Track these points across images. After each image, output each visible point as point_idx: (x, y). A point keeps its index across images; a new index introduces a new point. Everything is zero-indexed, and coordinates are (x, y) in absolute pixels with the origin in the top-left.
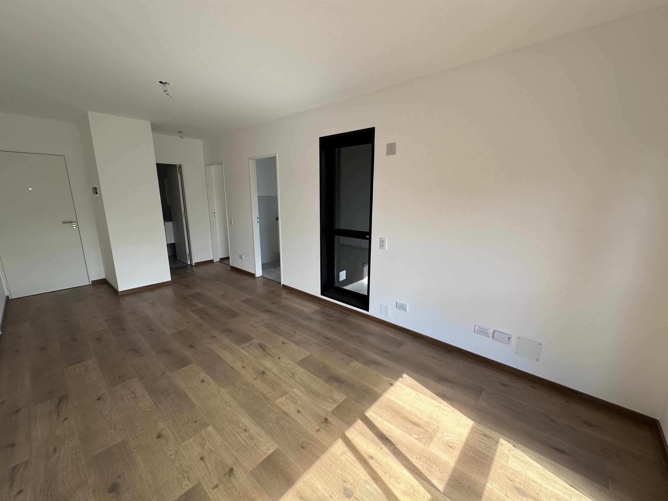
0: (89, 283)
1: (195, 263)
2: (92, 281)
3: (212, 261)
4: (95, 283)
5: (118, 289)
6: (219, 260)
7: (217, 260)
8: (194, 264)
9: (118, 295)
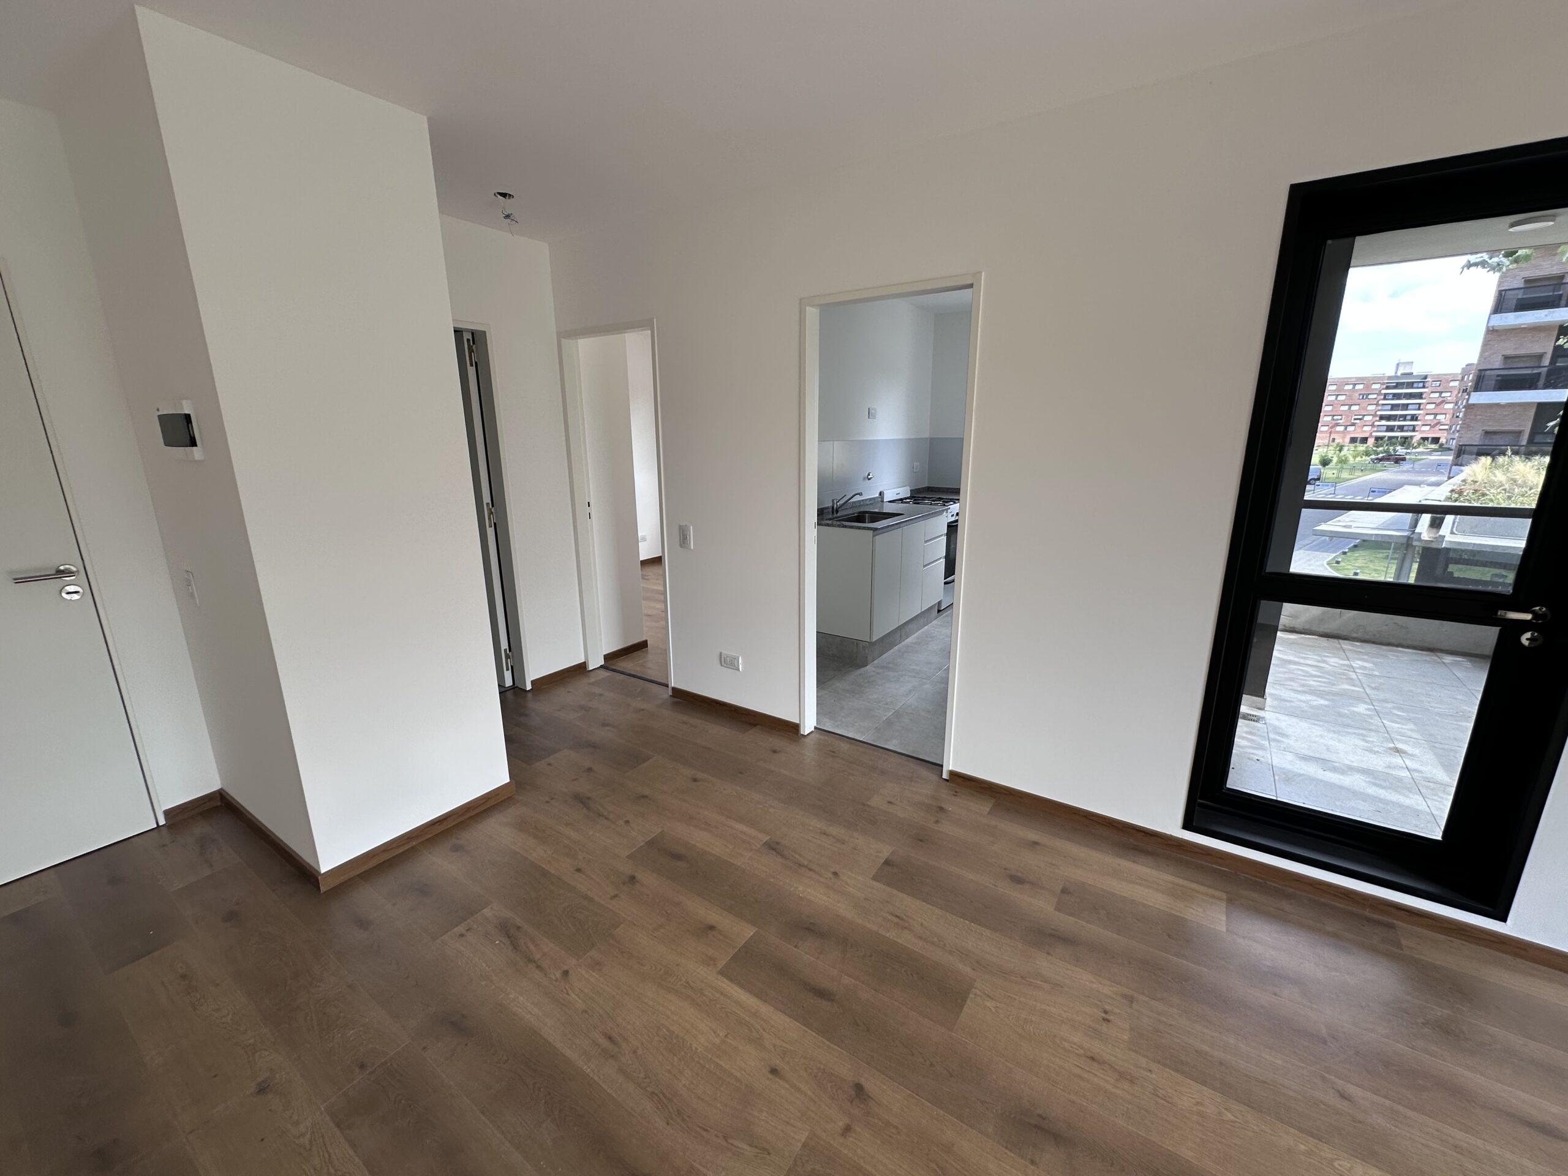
0: (154, 822)
1: (533, 682)
2: (167, 813)
3: (580, 669)
4: (179, 817)
5: (319, 865)
6: (603, 663)
7: (596, 661)
8: (529, 687)
9: (319, 888)
